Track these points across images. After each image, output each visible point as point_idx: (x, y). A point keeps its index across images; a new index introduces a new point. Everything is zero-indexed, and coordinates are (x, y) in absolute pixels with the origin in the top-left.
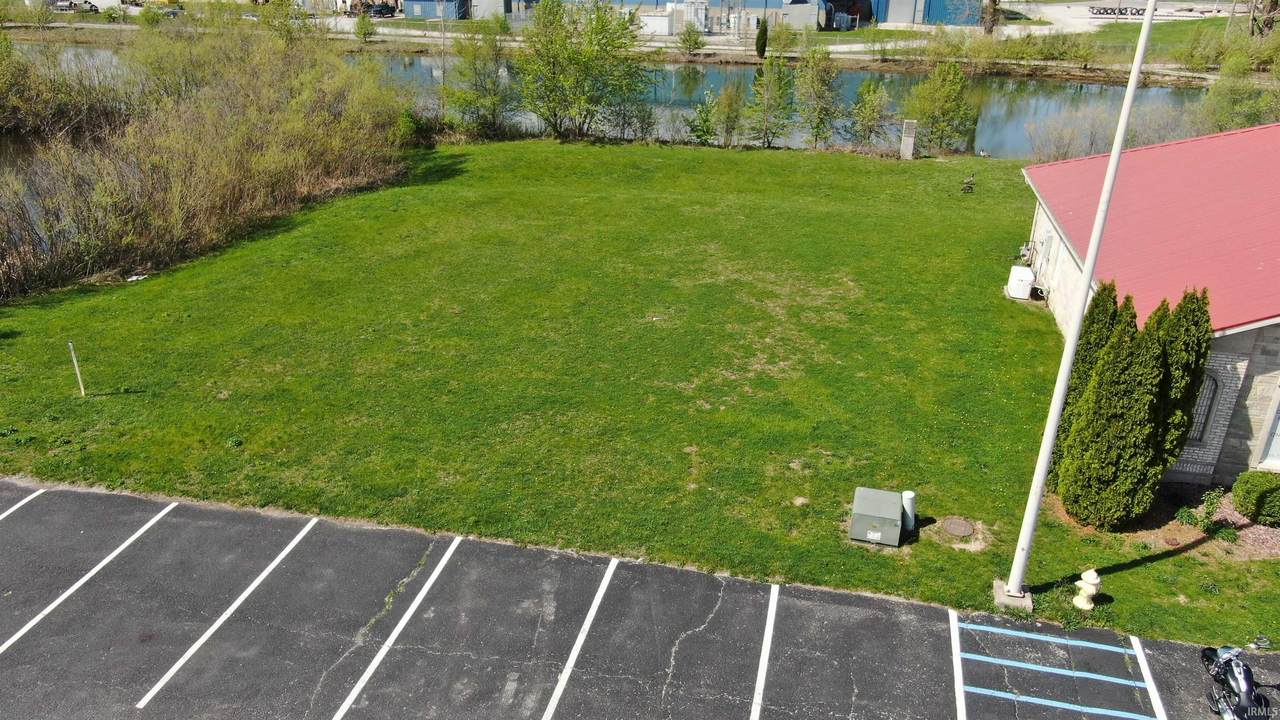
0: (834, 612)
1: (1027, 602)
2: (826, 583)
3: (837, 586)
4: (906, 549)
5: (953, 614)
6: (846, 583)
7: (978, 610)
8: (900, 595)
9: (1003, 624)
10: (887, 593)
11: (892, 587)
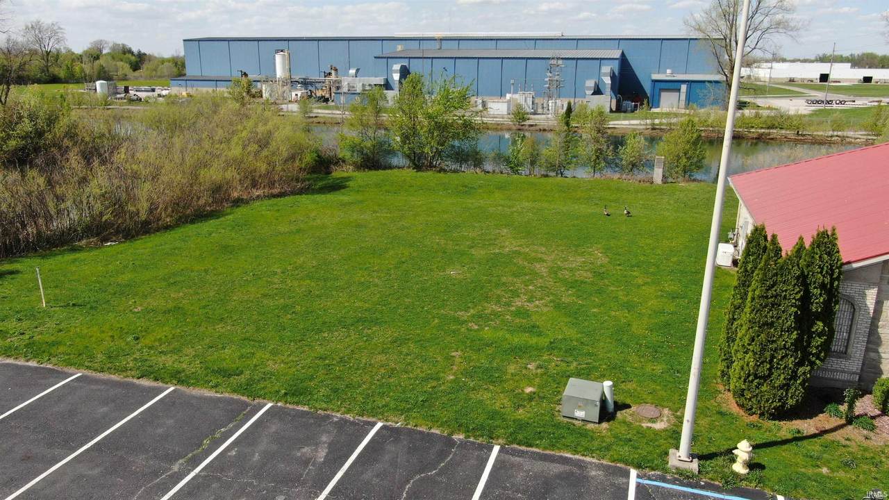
0: (539, 466)
1: (694, 466)
2: (537, 446)
3: (545, 448)
4: (605, 425)
5: (633, 473)
6: (552, 446)
7: (655, 470)
8: (593, 457)
9: (673, 482)
10: (583, 455)
11: (588, 451)
